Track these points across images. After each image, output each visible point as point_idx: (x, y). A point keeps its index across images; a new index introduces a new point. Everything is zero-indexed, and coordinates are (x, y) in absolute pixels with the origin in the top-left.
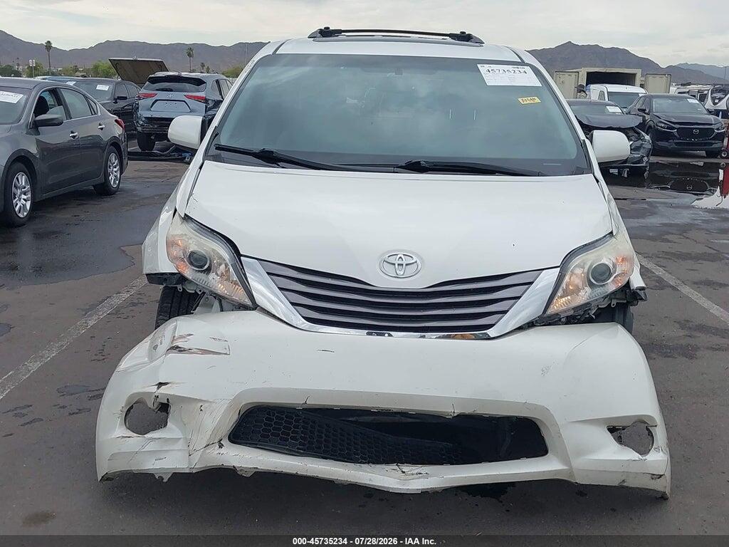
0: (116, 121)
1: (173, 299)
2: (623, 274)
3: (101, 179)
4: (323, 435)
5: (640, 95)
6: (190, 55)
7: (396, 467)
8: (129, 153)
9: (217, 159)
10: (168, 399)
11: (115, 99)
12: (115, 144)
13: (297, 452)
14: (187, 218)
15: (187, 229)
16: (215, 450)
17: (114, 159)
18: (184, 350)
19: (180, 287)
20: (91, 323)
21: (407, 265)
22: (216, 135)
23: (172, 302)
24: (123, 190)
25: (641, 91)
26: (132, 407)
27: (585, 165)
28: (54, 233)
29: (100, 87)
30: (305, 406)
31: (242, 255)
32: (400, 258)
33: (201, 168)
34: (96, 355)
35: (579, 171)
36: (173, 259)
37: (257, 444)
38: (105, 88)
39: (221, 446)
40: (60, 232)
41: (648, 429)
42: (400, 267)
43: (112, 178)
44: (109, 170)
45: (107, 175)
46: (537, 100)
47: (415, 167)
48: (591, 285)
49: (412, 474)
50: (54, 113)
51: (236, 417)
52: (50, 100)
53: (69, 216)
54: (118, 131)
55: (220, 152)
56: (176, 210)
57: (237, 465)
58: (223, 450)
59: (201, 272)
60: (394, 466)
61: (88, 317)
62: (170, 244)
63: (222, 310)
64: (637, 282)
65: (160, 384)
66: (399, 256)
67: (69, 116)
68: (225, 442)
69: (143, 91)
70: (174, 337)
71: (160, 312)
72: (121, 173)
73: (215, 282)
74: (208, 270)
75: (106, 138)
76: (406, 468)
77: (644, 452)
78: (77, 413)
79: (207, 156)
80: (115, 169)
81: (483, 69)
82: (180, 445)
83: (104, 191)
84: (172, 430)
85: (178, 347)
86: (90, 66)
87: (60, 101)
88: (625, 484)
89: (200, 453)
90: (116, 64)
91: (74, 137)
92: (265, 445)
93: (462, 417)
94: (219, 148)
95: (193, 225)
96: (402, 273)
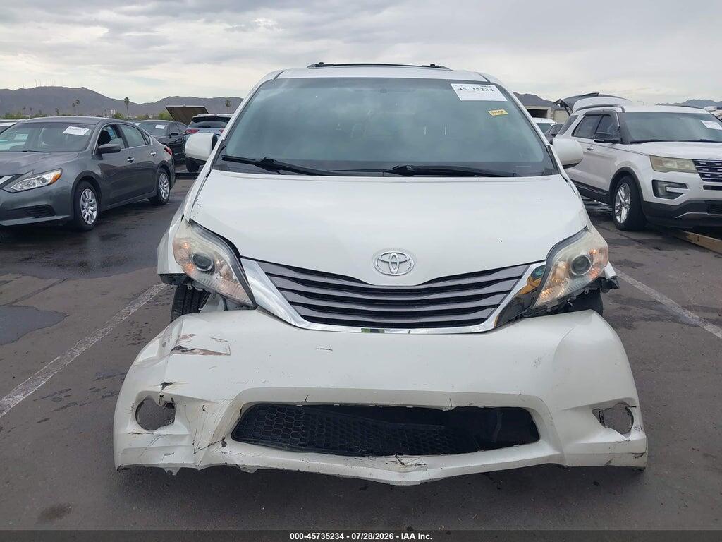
0: (165, 149)
1: (185, 296)
2: (599, 264)
3: (153, 193)
4: (324, 429)
5: (552, 125)
6: (227, 105)
7: (395, 459)
8: (177, 174)
9: (222, 168)
10: (172, 399)
11: (170, 135)
12: (164, 166)
13: (299, 449)
14: (192, 223)
15: (193, 233)
16: (218, 449)
17: (164, 177)
18: (187, 351)
19: (189, 285)
20: (132, 311)
21: (400, 263)
22: (222, 148)
23: (185, 298)
24: (172, 202)
25: (552, 122)
26: (142, 403)
27: (552, 167)
28: (114, 235)
29: (158, 127)
30: (305, 404)
31: (242, 257)
32: (394, 256)
33: (207, 176)
34: (133, 339)
35: (548, 172)
36: (180, 261)
37: (259, 442)
38: (162, 127)
39: (224, 444)
40: (118, 235)
41: (627, 409)
42: (394, 265)
43: (163, 192)
44: (160, 186)
45: (158, 190)
46: (505, 113)
47: (402, 171)
48: (573, 277)
49: (412, 466)
50: (115, 143)
51: (237, 416)
52: (112, 134)
53: (128, 222)
54: (168, 157)
55: (227, 162)
56: (183, 216)
57: (239, 464)
58: (226, 449)
59: (206, 272)
60: (393, 458)
61: (131, 305)
62: (177, 247)
63: (226, 309)
64: (610, 272)
65: (165, 384)
66: (392, 255)
67: (126, 145)
68: (229, 441)
69: (189, 128)
70: (179, 336)
71: (175, 307)
72: (170, 189)
73: (219, 283)
74: (212, 271)
75: (157, 163)
76: (405, 459)
77: (625, 430)
78: (109, 396)
79: (214, 166)
80: (165, 186)
81: (456, 87)
82: (186, 442)
83: (157, 202)
84: (178, 428)
85: (181, 347)
86: (157, 114)
87: (119, 134)
88: (611, 464)
89: (203, 452)
90: (170, 109)
91: (131, 161)
92: (268, 443)
93: (459, 410)
94: (226, 159)
95: (197, 229)
96: (396, 270)
